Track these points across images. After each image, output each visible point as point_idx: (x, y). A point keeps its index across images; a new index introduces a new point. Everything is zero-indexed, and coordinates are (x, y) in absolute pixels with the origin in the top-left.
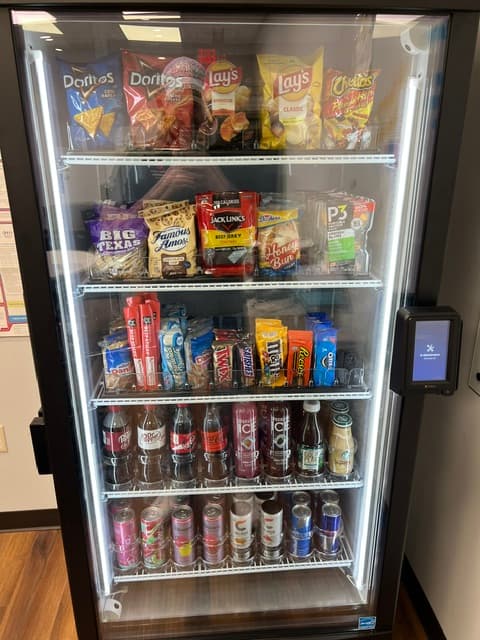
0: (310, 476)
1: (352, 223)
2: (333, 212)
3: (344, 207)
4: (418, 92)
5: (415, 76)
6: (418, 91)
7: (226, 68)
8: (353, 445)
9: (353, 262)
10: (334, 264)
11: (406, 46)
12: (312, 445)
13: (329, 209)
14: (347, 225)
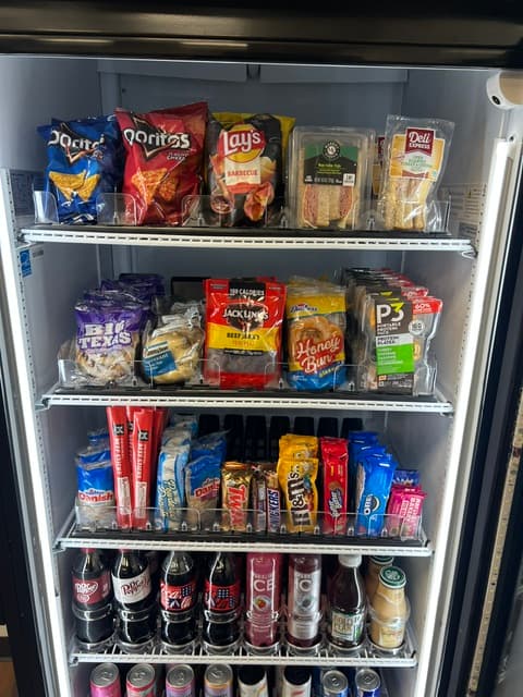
0: (346, 648)
1: (410, 327)
2: (384, 311)
3: (400, 305)
4: (510, 161)
5: (504, 137)
6: (509, 159)
7: (247, 129)
8: (404, 610)
9: (410, 375)
10: (384, 378)
11: (494, 98)
12: (350, 610)
13: (379, 307)
14: (403, 328)
